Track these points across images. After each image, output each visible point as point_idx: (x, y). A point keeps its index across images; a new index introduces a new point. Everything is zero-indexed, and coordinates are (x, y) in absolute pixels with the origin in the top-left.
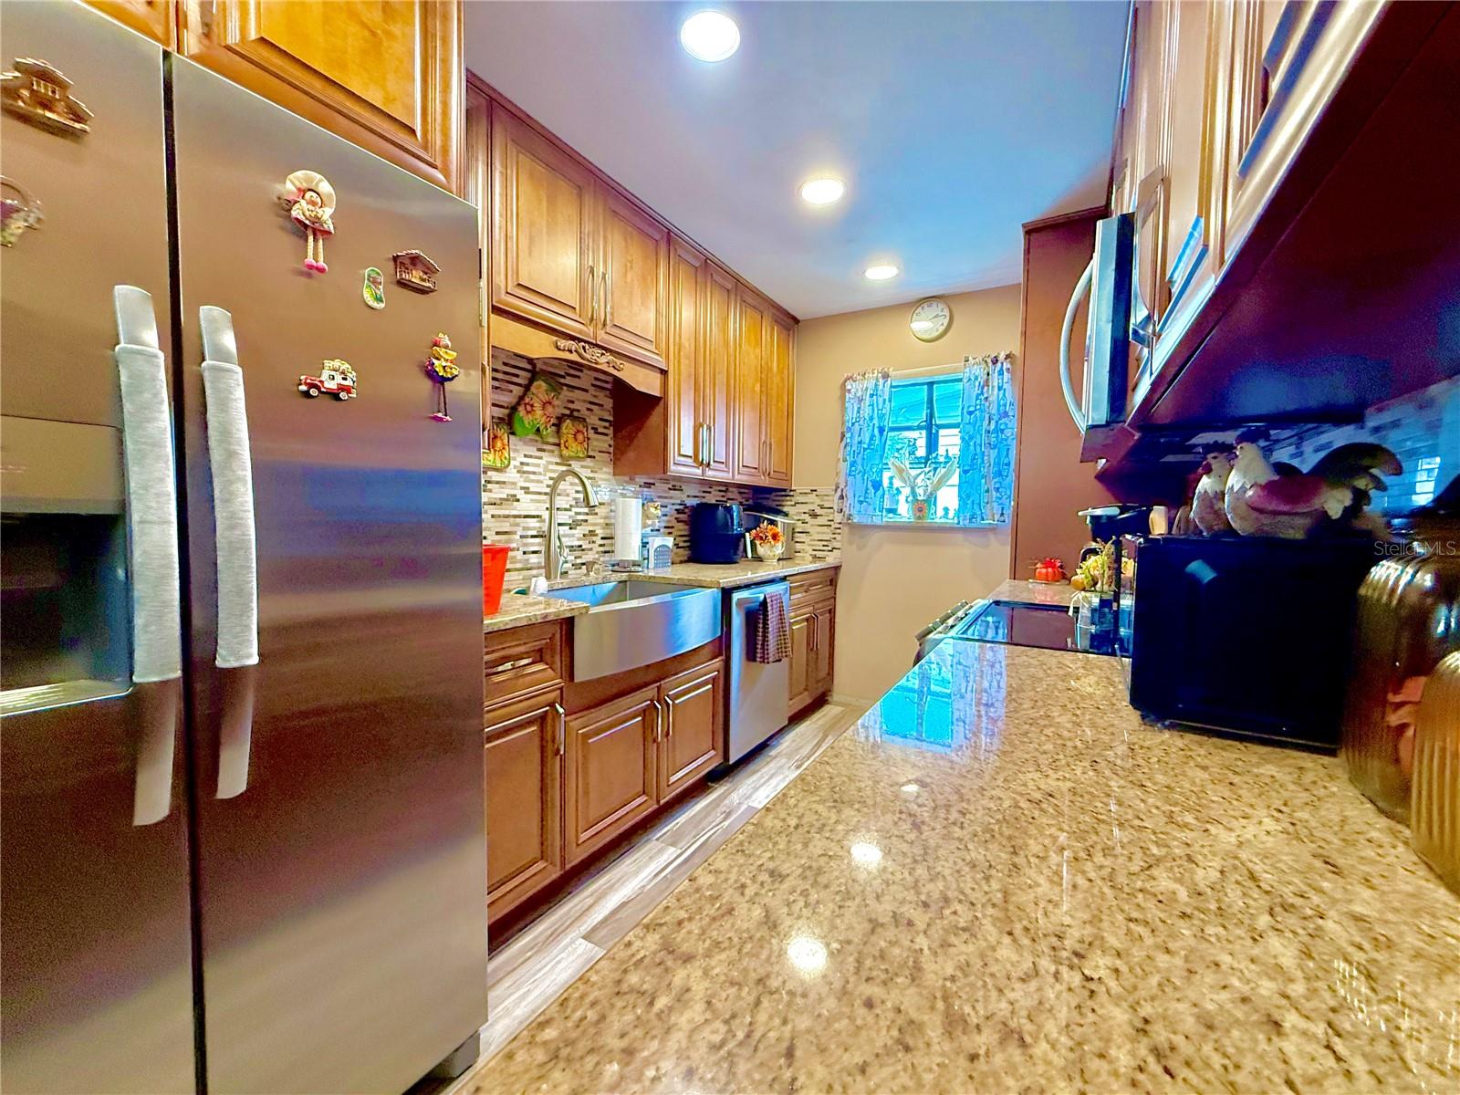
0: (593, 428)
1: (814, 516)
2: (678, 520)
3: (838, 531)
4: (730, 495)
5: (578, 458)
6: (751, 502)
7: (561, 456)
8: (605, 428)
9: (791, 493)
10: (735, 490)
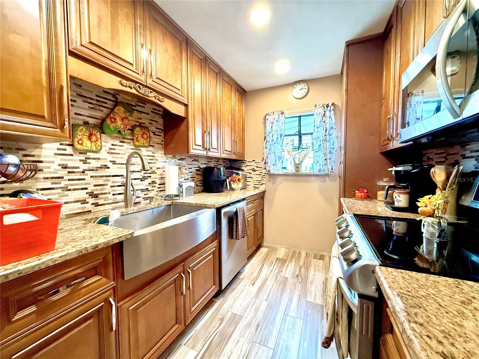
0: (153, 132)
1: (254, 170)
2: (197, 175)
3: (264, 177)
4: (219, 163)
5: (145, 147)
6: (228, 166)
7: (135, 145)
8: (159, 132)
9: (245, 162)
10: (222, 161)
